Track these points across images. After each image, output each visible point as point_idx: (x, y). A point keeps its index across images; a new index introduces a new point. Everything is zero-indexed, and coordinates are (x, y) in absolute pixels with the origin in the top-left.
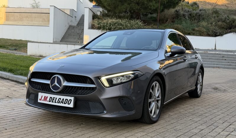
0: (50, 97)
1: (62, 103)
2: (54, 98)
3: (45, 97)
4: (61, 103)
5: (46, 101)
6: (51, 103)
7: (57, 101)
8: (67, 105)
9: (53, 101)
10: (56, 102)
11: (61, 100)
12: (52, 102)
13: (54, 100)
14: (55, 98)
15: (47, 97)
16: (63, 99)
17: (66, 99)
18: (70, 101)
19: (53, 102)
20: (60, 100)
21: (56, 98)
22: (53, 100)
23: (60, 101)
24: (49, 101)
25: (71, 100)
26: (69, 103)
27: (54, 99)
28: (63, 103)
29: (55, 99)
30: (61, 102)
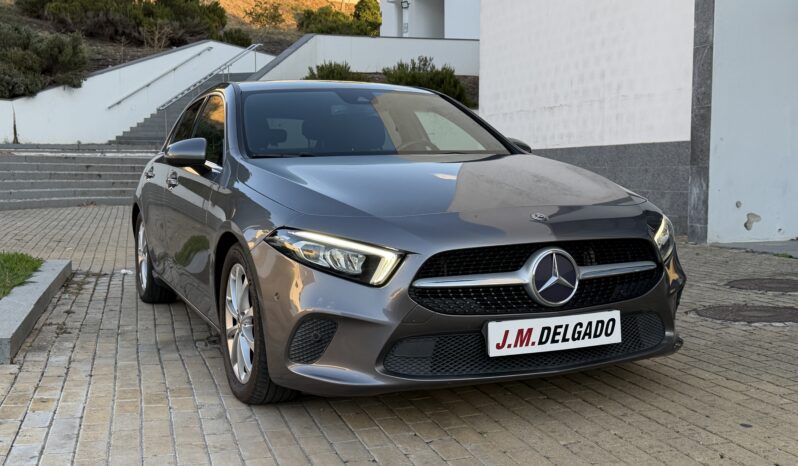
0: (544, 329)
1: (587, 337)
2: (557, 327)
3: (520, 332)
4: (583, 338)
5: (527, 345)
6: (549, 347)
7: (569, 335)
8: (603, 340)
9: (557, 338)
10: (568, 340)
11: (583, 330)
12: (554, 341)
13: (559, 334)
14: (561, 327)
15: (530, 331)
16: (590, 324)
17: (598, 322)
18: (611, 323)
19: (557, 341)
20: (578, 329)
21: (567, 326)
22: (556, 333)
23: (579, 333)
24: (541, 343)
25: (613, 320)
26: (609, 332)
27: (559, 330)
28: (590, 337)
29: (562, 330)
30: (585, 334)
